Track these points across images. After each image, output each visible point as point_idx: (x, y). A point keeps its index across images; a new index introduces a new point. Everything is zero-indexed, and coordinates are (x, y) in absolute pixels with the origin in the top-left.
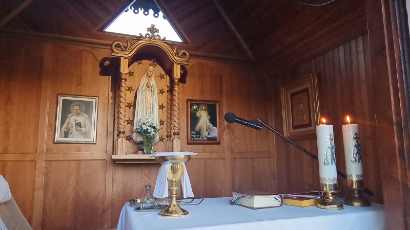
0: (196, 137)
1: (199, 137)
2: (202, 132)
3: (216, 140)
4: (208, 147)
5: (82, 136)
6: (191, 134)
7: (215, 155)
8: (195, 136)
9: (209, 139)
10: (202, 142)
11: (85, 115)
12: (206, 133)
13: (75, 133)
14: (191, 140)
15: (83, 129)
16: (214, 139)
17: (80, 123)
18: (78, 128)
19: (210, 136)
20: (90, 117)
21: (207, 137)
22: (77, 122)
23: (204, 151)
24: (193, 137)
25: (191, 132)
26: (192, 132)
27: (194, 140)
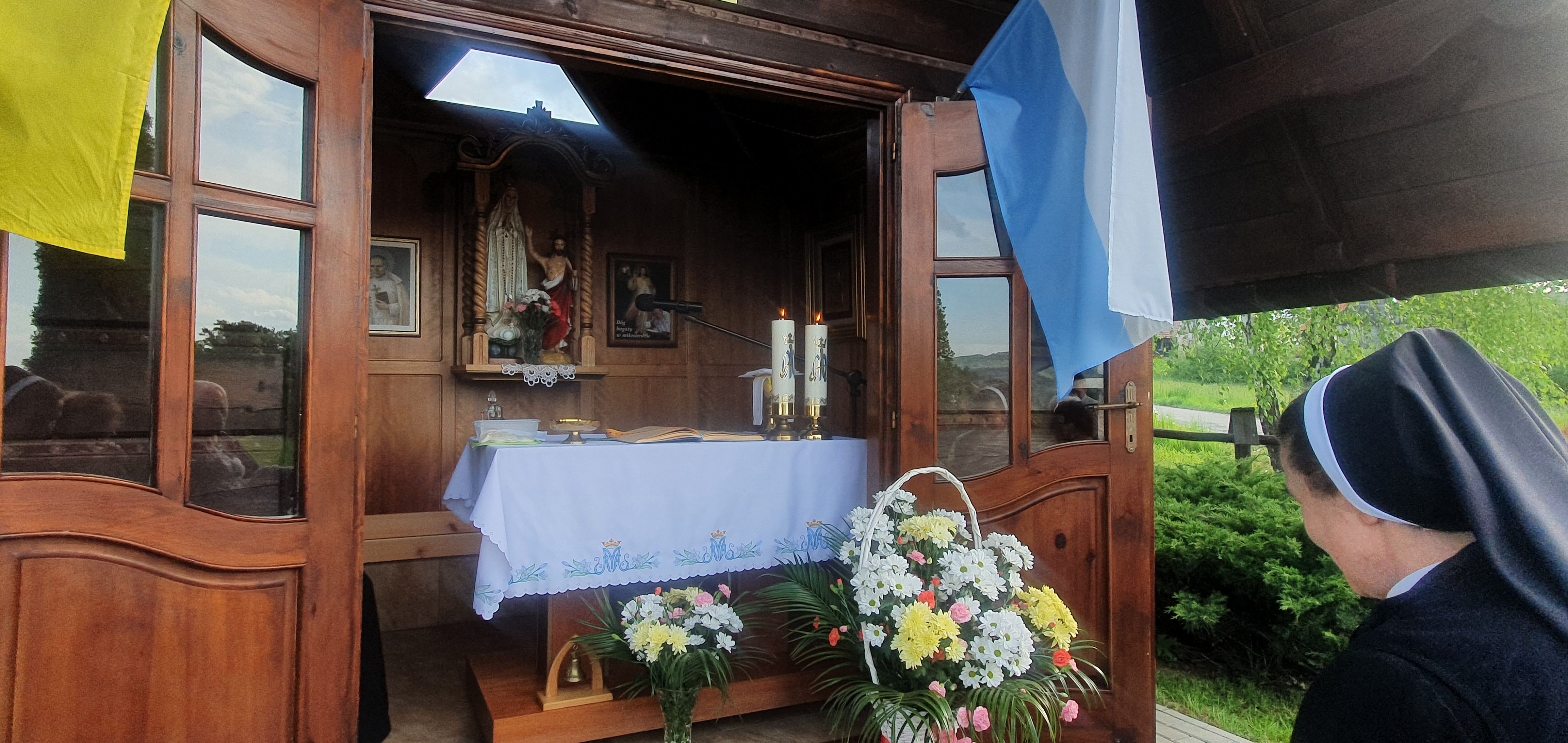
0: (626, 332)
1: (633, 333)
2: (638, 324)
3: (669, 339)
4: (649, 353)
5: (391, 321)
6: (616, 325)
7: (665, 370)
8: (623, 330)
9: (654, 336)
10: (638, 342)
11: (394, 276)
12: (648, 324)
13: (378, 315)
14: (616, 338)
15: (393, 306)
16: (664, 336)
17: (385, 293)
18: (383, 304)
19: (655, 331)
20: (406, 283)
21: (649, 333)
22: (379, 292)
23: (642, 361)
24: (619, 332)
25: (616, 322)
26: (618, 322)
27: (621, 338)
